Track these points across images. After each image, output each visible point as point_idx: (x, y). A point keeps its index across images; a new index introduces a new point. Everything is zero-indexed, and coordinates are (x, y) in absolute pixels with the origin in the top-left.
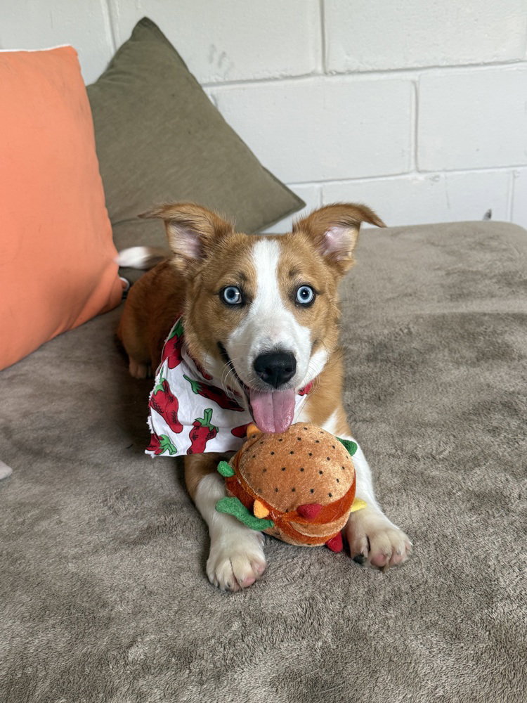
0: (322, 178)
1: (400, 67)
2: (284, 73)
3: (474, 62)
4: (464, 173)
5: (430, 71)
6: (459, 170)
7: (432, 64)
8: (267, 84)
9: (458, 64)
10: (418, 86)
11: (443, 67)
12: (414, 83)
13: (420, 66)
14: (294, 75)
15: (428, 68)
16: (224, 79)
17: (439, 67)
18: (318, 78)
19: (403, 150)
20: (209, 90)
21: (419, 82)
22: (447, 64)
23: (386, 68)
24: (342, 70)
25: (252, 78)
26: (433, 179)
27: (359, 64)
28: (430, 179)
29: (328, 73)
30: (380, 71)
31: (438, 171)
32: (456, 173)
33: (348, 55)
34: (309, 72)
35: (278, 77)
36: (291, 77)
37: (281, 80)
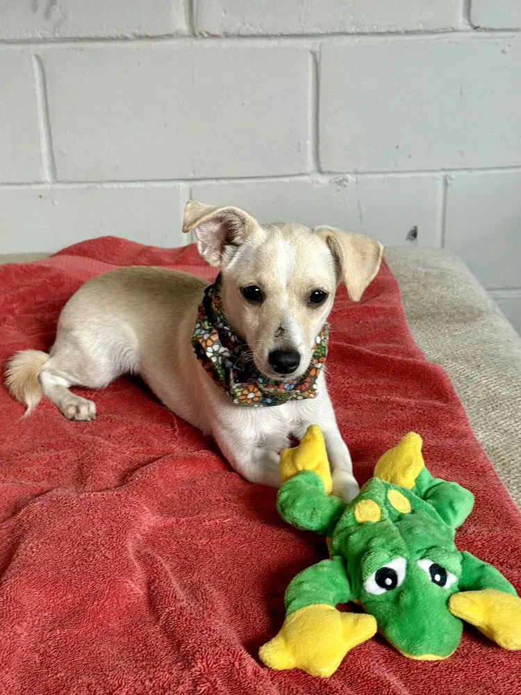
0: (192, 175)
1: (295, 32)
2: (137, 31)
3: (393, 30)
4: (381, 176)
5: (335, 38)
6: (375, 173)
7: (337, 30)
8: (113, 44)
9: (372, 30)
10: (318, 58)
11: (352, 34)
12: (314, 54)
13: (321, 32)
14: (150, 34)
15: (333, 34)
16: (54, 34)
17: (347, 34)
18: (183, 40)
19: (299, 143)
20: (32, 48)
21: (320, 53)
22: (358, 30)
23: (277, 32)
24: (217, 32)
25: (93, 35)
26: (340, 183)
27: (239, 24)
28: (337, 182)
29: (197, 34)
30: (268, 36)
31: (348, 173)
32: (370, 176)
33: (225, 11)
34: (171, 31)
35: (128, 35)
36: (148, 38)
37: (133, 40)
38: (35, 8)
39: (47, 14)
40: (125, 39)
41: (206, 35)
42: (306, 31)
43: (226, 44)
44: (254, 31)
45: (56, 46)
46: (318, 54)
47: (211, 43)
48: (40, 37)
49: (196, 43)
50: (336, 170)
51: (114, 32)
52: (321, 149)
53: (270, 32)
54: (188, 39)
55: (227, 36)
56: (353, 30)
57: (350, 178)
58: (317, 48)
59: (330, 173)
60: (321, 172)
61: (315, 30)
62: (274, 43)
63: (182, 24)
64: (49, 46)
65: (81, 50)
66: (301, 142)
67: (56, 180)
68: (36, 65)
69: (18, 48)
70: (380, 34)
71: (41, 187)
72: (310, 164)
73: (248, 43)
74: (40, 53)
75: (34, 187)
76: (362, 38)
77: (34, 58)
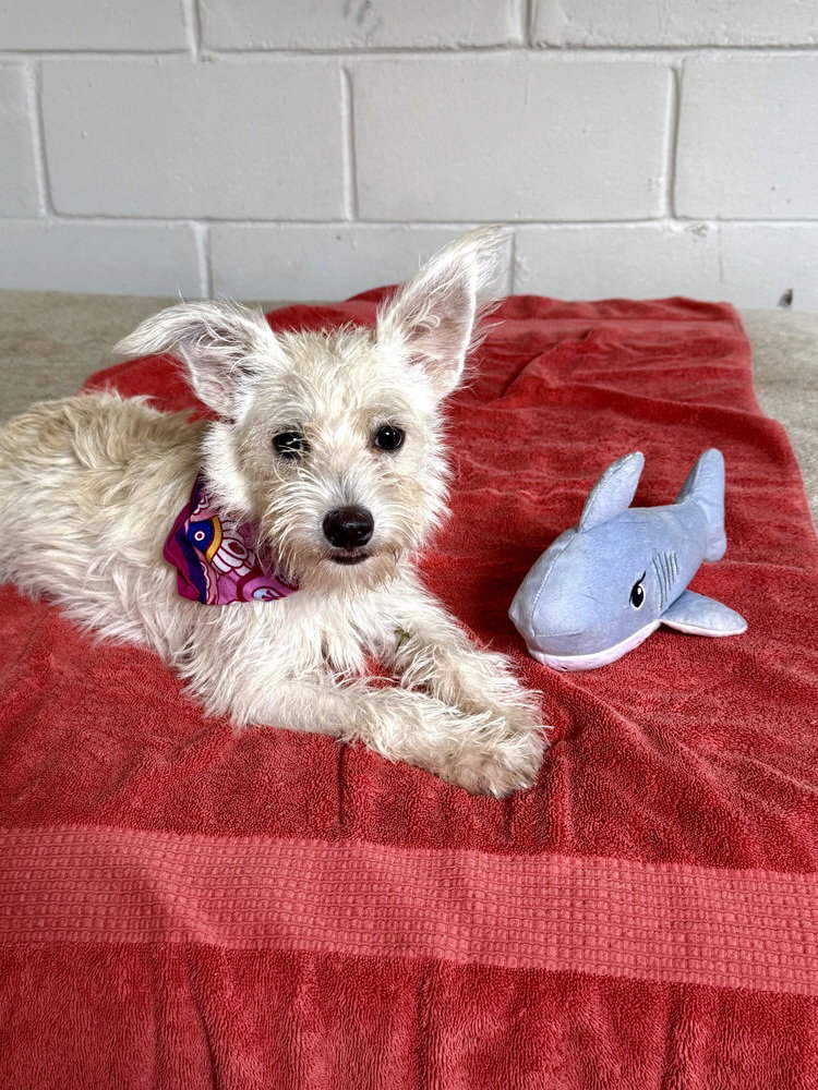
1: (653, 44)
4: (751, 224)
5: (703, 52)
6: (743, 220)
7: (706, 42)
8: (433, 56)
9: (748, 43)
10: (680, 76)
11: (724, 47)
12: (675, 70)
13: (684, 43)
14: (478, 43)
15: (700, 47)
16: (366, 43)
17: (717, 47)
18: (517, 52)
19: (650, 180)
20: (341, 59)
21: (683, 70)
22: (731, 43)
23: (631, 43)
24: (558, 43)
25: (410, 44)
26: (698, 231)
27: (586, 33)
28: (693, 231)
29: (534, 44)
30: (620, 48)
31: (708, 219)
32: (737, 224)
33: (570, 18)
34: (504, 40)
35: (453, 46)
36: (475, 48)
37: (458, 51)
38: (346, 12)
39: (360, 19)
40: (448, 49)
41: (544, 46)
42: (667, 43)
43: (568, 57)
44: (602, 41)
45: (369, 57)
46: (680, 72)
47: (551, 55)
48: (350, 46)
49: (533, 55)
50: (693, 215)
51: (435, 41)
52: (677, 188)
53: (623, 43)
54: (524, 51)
55: (570, 47)
56: (725, 42)
57: (713, 226)
58: (679, 63)
59: (686, 218)
60: (674, 216)
61: (678, 42)
62: (626, 56)
63: (516, 32)
64: (359, 58)
65: (397, 62)
66: (653, 179)
67: (357, 218)
68: (343, 80)
69: (325, 59)
70: (759, 48)
71: (340, 226)
72: (662, 207)
73: (595, 56)
74: (349, 65)
75: (332, 226)
76: (736, 53)
77: (342, 73)
